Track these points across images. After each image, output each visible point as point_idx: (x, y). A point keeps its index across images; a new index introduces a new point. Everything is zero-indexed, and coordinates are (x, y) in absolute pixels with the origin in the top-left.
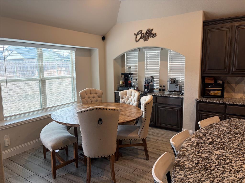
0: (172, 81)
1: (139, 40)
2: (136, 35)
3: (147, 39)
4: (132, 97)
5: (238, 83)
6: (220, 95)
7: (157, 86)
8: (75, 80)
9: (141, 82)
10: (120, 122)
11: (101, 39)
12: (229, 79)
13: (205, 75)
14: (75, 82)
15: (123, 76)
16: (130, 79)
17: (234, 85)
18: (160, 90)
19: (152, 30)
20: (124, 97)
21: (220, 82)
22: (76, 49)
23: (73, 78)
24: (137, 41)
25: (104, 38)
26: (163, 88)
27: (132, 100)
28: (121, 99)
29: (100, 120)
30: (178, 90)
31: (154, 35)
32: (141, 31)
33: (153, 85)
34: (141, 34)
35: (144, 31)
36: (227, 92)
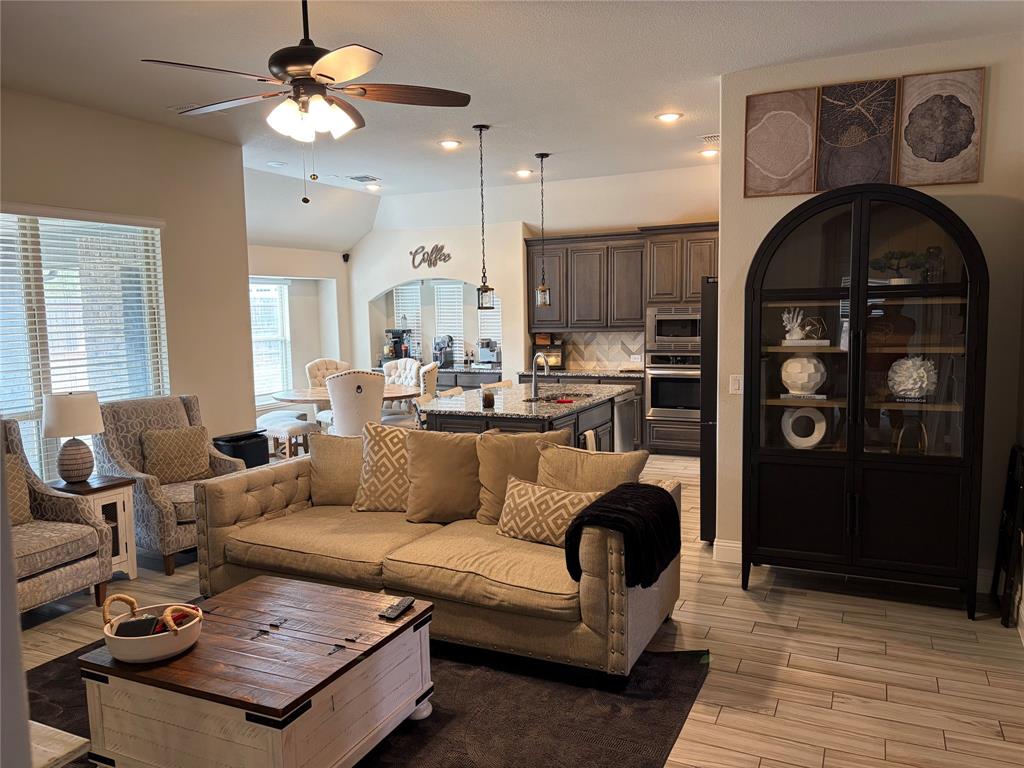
0: (483, 344)
1: (420, 264)
2: (414, 255)
3: (435, 265)
4: (408, 371)
5: (587, 344)
6: (559, 364)
7: (459, 356)
8: (289, 345)
9: (427, 347)
10: (386, 395)
11: (342, 260)
12: (575, 337)
13: (534, 331)
14: (289, 349)
15: (390, 335)
16: (405, 342)
17: (582, 347)
18: (466, 362)
19: (442, 248)
20: (392, 373)
21: (558, 343)
22: (290, 282)
23: (284, 342)
24: (415, 267)
25: (346, 258)
26: (472, 359)
27: (406, 378)
28: (386, 378)
29: (359, 387)
30: (494, 359)
31: (446, 258)
32: (423, 248)
33: (451, 353)
34: (422, 254)
35: (428, 249)
36: (574, 360)
